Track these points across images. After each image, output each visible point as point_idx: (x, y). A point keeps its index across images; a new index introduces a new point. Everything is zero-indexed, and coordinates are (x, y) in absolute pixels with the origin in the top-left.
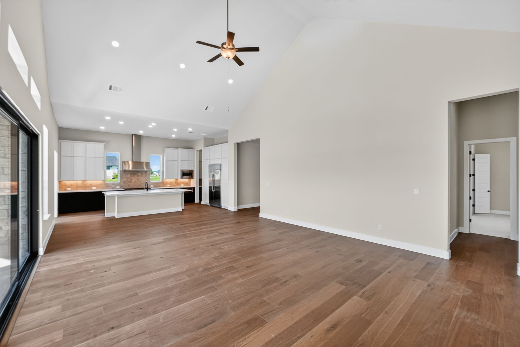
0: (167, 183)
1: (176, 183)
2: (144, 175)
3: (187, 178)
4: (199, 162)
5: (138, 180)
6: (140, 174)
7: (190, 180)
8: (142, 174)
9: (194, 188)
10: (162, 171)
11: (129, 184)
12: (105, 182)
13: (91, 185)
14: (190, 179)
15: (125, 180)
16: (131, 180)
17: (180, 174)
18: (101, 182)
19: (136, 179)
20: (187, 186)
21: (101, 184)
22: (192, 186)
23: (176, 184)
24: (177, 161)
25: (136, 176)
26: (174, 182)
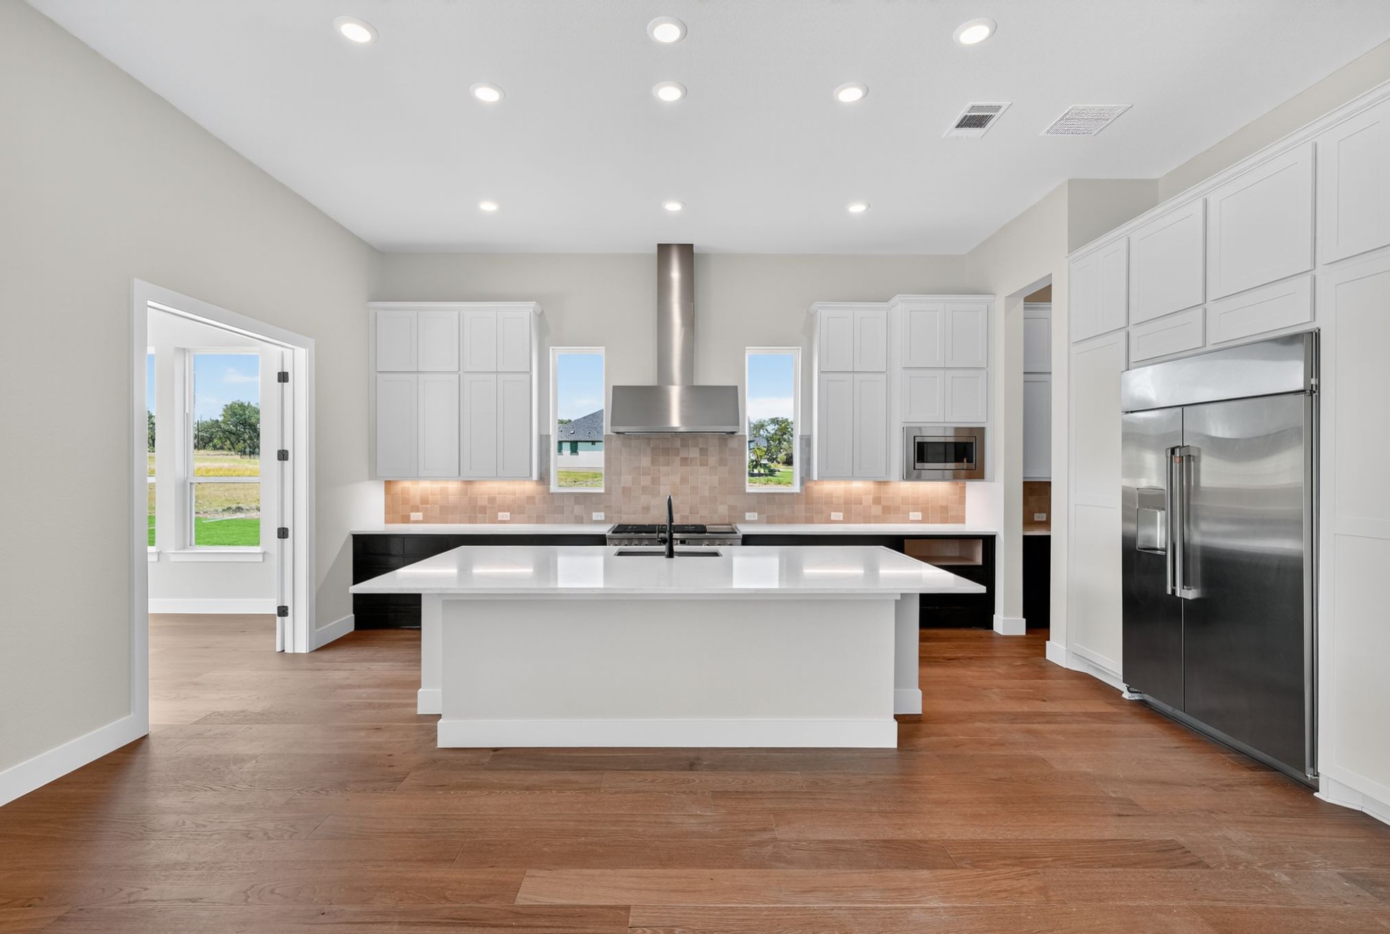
0: (830, 502)
1: (877, 500)
2: (713, 460)
3: (943, 479)
4: (1021, 378)
5: (684, 480)
6: (694, 453)
7: (963, 489)
8: (704, 451)
9: (989, 542)
10: (802, 437)
11: (644, 500)
12: (549, 489)
13: (492, 500)
14: (960, 483)
15: (627, 480)
16: (655, 481)
17: (899, 454)
18: (529, 487)
19: (677, 479)
20: (944, 521)
21: (530, 499)
22: (974, 524)
23: (877, 510)
24: (884, 376)
25: (677, 460)
26: (868, 500)
